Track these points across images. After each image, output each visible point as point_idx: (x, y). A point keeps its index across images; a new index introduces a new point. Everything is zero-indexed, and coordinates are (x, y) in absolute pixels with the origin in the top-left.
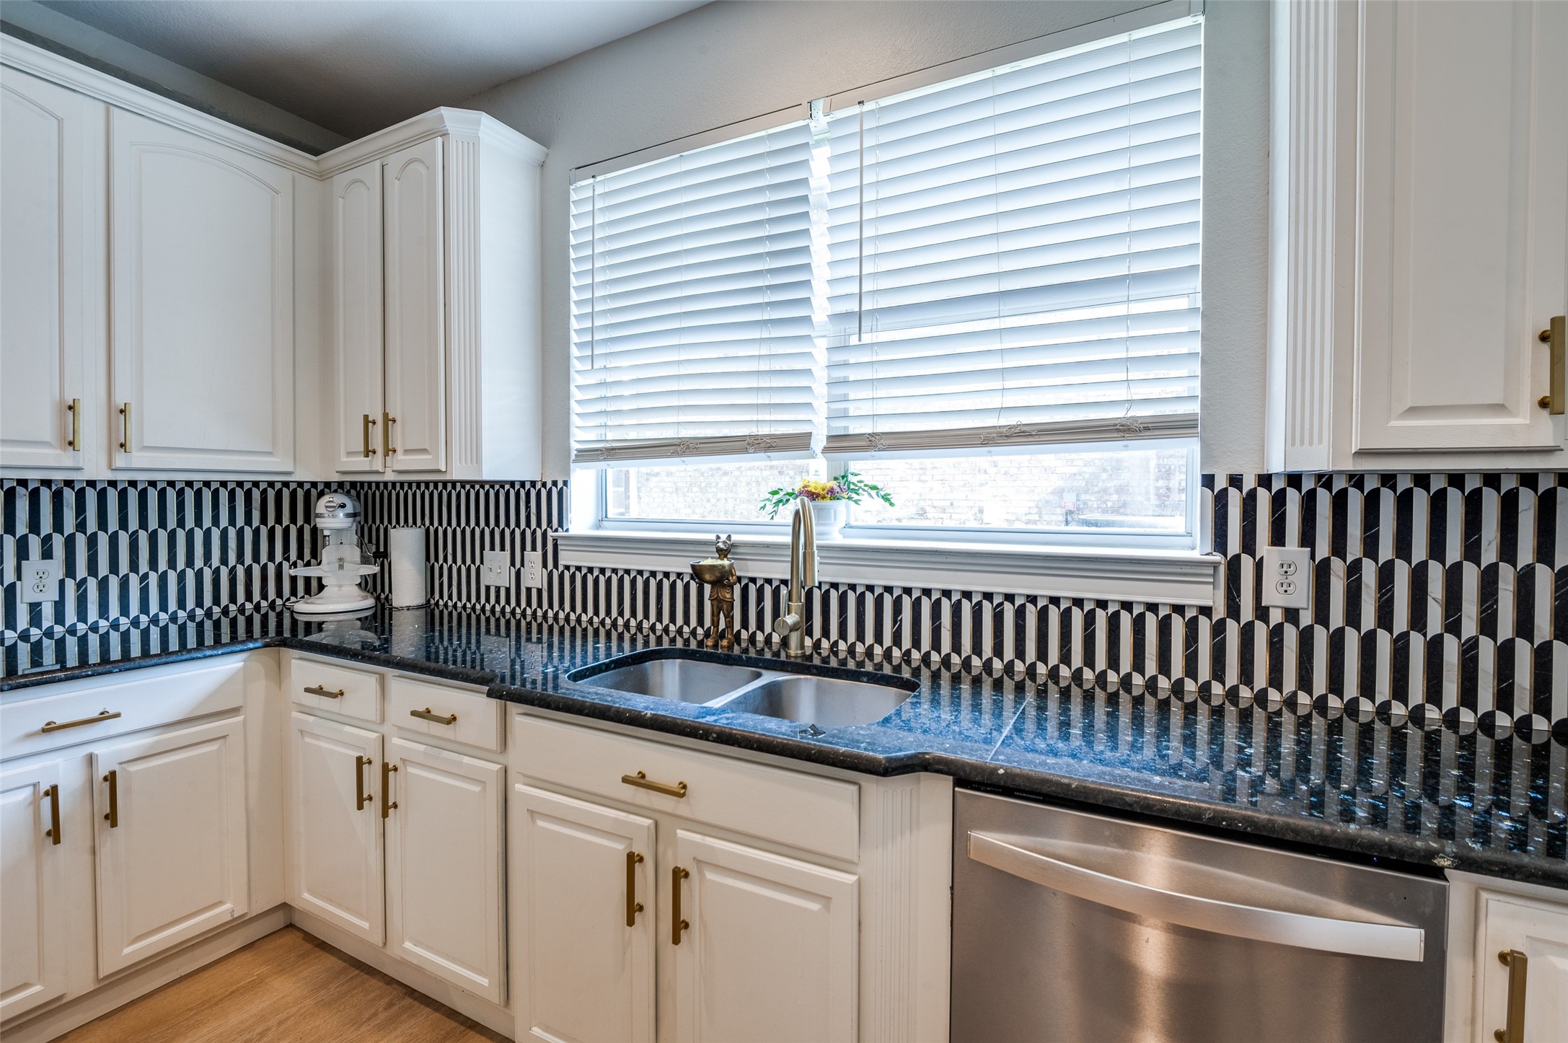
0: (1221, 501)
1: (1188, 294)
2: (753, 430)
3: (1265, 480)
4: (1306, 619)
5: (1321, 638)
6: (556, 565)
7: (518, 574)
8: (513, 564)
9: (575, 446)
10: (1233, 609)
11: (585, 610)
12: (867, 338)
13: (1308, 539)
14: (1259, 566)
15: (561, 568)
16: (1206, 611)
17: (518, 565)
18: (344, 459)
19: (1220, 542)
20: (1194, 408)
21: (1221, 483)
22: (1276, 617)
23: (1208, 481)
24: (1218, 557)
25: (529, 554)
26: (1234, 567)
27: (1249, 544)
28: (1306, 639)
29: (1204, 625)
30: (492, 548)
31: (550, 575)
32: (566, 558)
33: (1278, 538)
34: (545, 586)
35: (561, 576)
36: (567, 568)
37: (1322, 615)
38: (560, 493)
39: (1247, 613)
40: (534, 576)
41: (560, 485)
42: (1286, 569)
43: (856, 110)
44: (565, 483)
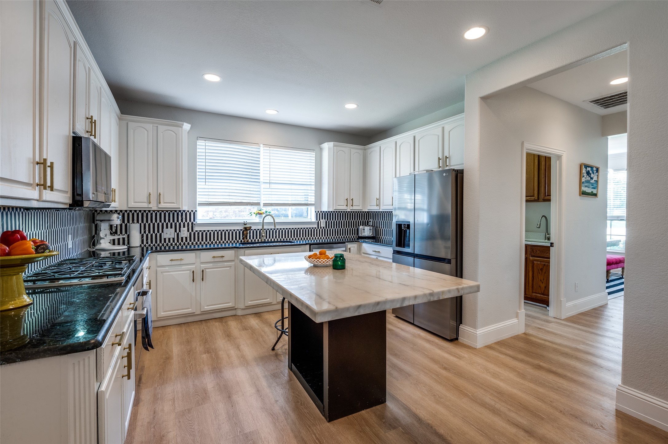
0: (317, 214)
1: (313, 188)
2: (249, 201)
3: (321, 212)
4: (325, 228)
6: (192, 230)
7: (178, 234)
8: (176, 231)
9: (198, 202)
10: (318, 228)
11: (202, 240)
12: (270, 188)
13: (325, 219)
14: (321, 222)
15: (194, 231)
16: (315, 228)
17: (178, 231)
20: (314, 202)
21: (317, 212)
22: (322, 228)
23: (316, 212)
24: (317, 221)
25: (182, 228)
26: (318, 222)
27: (320, 220)
29: (315, 230)
30: (167, 228)
31: (190, 234)
32: (196, 229)
33: (322, 219)
34: (188, 236)
35: (194, 234)
36: (197, 231)
37: (326, 228)
38: (194, 214)
39: (319, 228)
40: (184, 233)
41: (194, 211)
42: (323, 222)
43: (269, 149)
44: (196, 211)
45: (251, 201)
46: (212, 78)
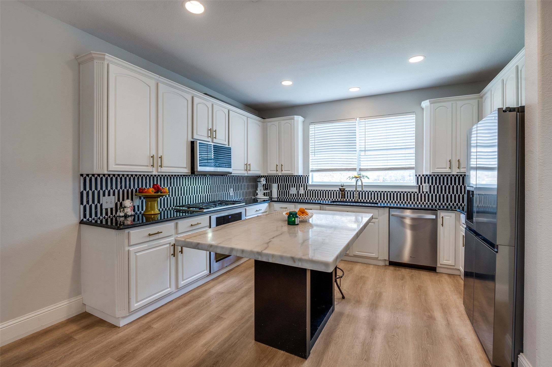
0: (418, 178)
1: (413, 151)
2: (346, 167)
3: (423, 175)
4: (429, 193)
5: (430, 195)
6: (307, 190)
7: (298, 191)
8: (297, 190)
9: (310, 169)
10: (419, 192)
11: (313, 197)
12: (366, 154)
13: (428, 183)
14: (423, 186)
15: (308, 190)
16: (416, 192)
17: (298, 190)
18: (269, 172)
19: (418, 184)
20: (414, 166)
21: (418, 176)
22: (425, 193)
23: (416, 175)
24: (417, 185)
25: (300, 187)
26: (419, 186)
27: (421, 184)
28: (429, 195)
29: (416, 194)
30: (292, 187)
31: (305, 192)
32: (308, 188)
33: (425, 183)
34: (304, 193)
35: (308, 192)
36: (309, 190)
37: (430, 192)
38: (308, 178)
39: (421, 192)
40: (302, 191)
41: (308, 176)
42: (426, 186)
43: (364, 121)
44: (309, 176)
45: (348, 167)
46: (287, 83)
